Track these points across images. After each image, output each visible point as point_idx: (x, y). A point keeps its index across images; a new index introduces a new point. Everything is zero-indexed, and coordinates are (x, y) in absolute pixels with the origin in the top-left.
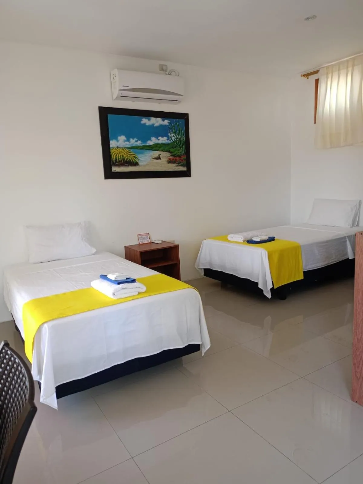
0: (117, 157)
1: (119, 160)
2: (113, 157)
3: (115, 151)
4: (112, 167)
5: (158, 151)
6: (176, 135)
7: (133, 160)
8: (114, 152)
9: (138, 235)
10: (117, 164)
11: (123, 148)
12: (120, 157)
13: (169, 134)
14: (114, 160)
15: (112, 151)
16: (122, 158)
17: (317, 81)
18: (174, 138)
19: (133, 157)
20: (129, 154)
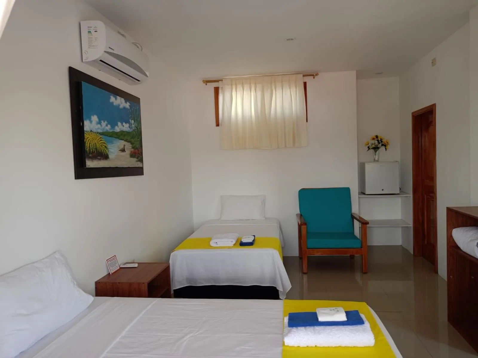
0: (91, 145)
1: (92, 151)
2: (87, 146)
3: (89, 137)
4: (86, 159)
5: (123, 141)
6: (134, 122)
7: (105, 152)
8: (87, 138)
9: (107, 260)
10: (91, 155)
11: (96, 133)
12: (93, 147)
13: (130, 121)
14: (88, 149)
15: (86, 136)
16: (95, 148)
17: (217, 90)
18: (133, 125)
19: (104, 147)
20: (101, 142)
